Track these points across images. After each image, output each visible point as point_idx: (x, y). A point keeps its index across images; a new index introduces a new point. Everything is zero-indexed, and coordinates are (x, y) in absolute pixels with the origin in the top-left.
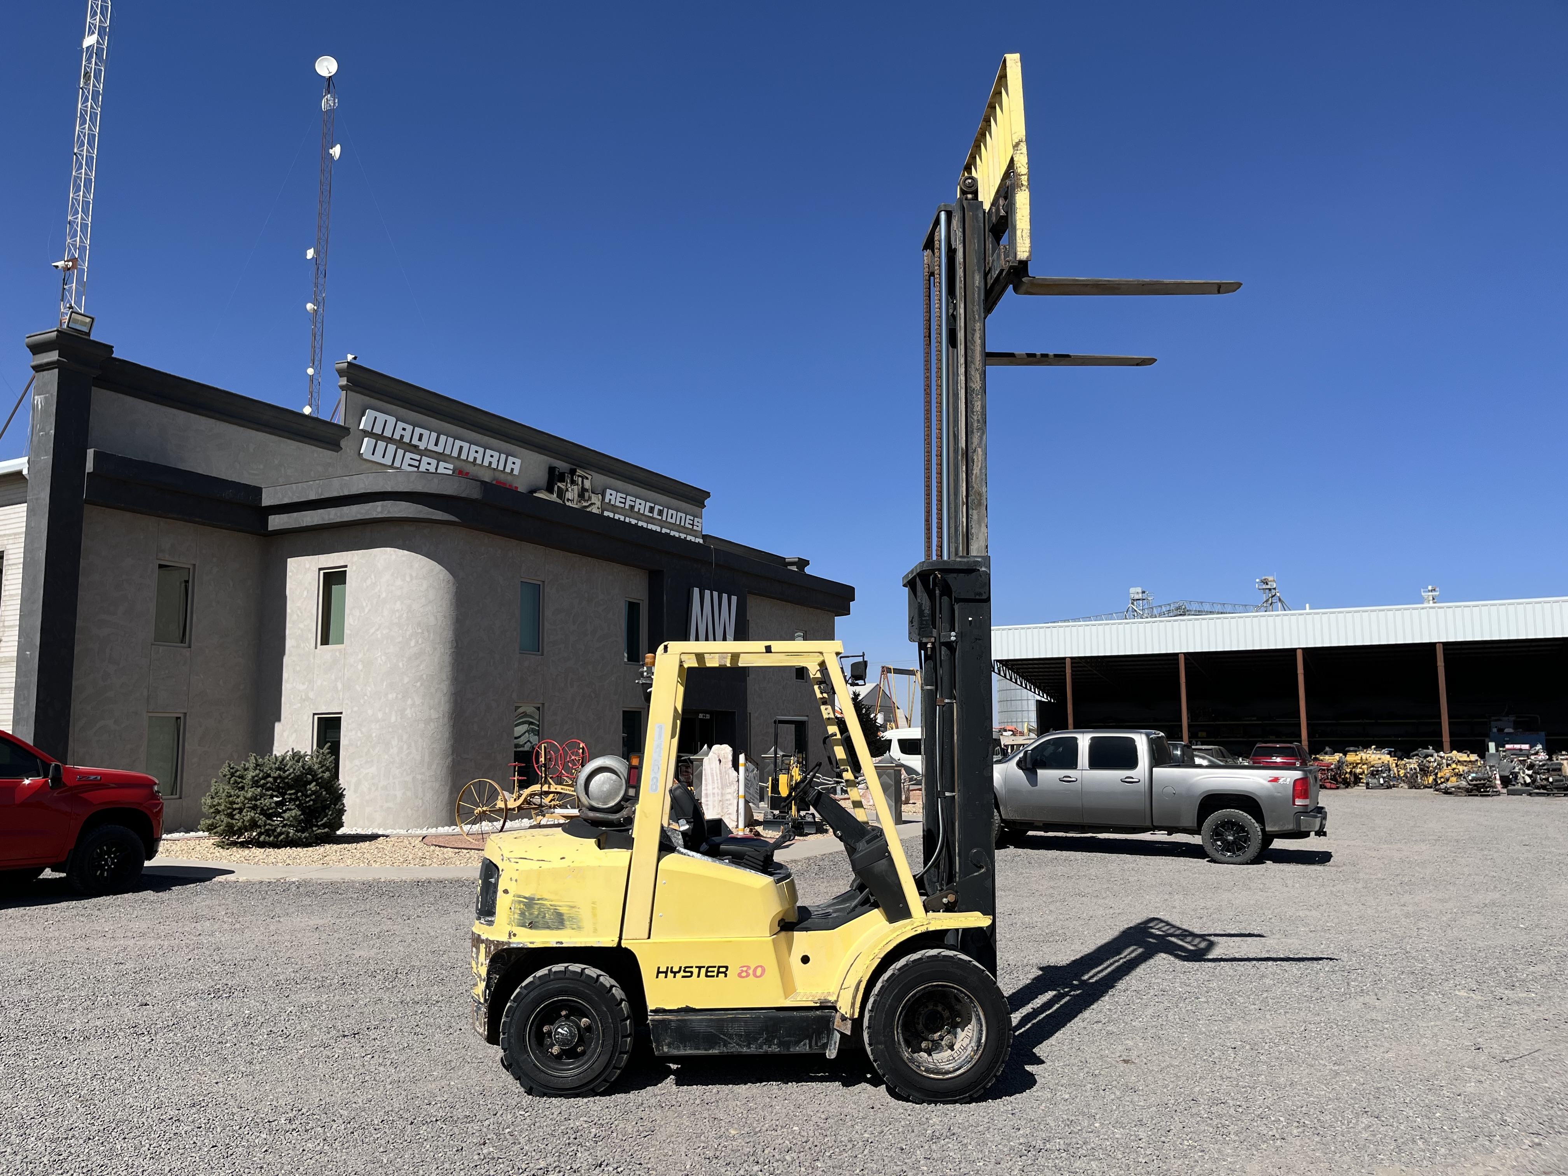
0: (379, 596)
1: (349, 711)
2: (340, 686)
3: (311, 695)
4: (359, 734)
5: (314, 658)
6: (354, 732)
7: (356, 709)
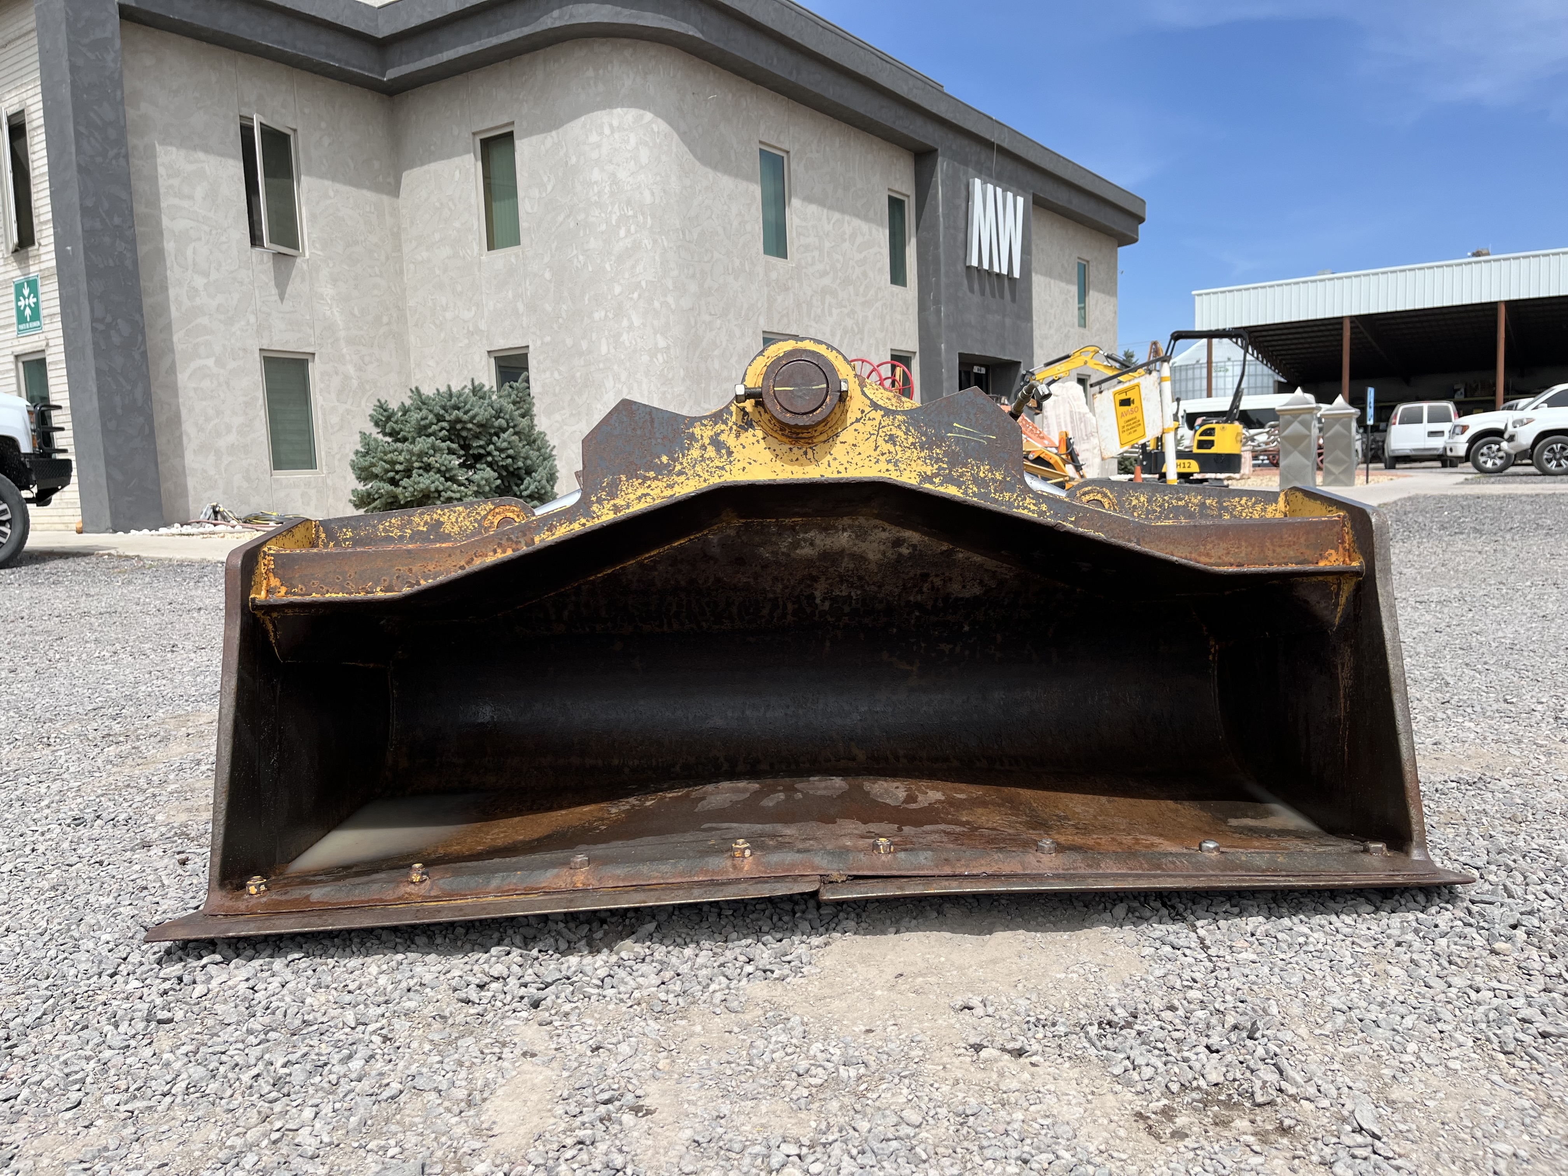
0: (567, 163)
1: (539, 343)
2: (521, 307)
3: (483, 326)
4: (556, 375)
5: (479, 270)
6: (548, 374)
7: (548, 339)
